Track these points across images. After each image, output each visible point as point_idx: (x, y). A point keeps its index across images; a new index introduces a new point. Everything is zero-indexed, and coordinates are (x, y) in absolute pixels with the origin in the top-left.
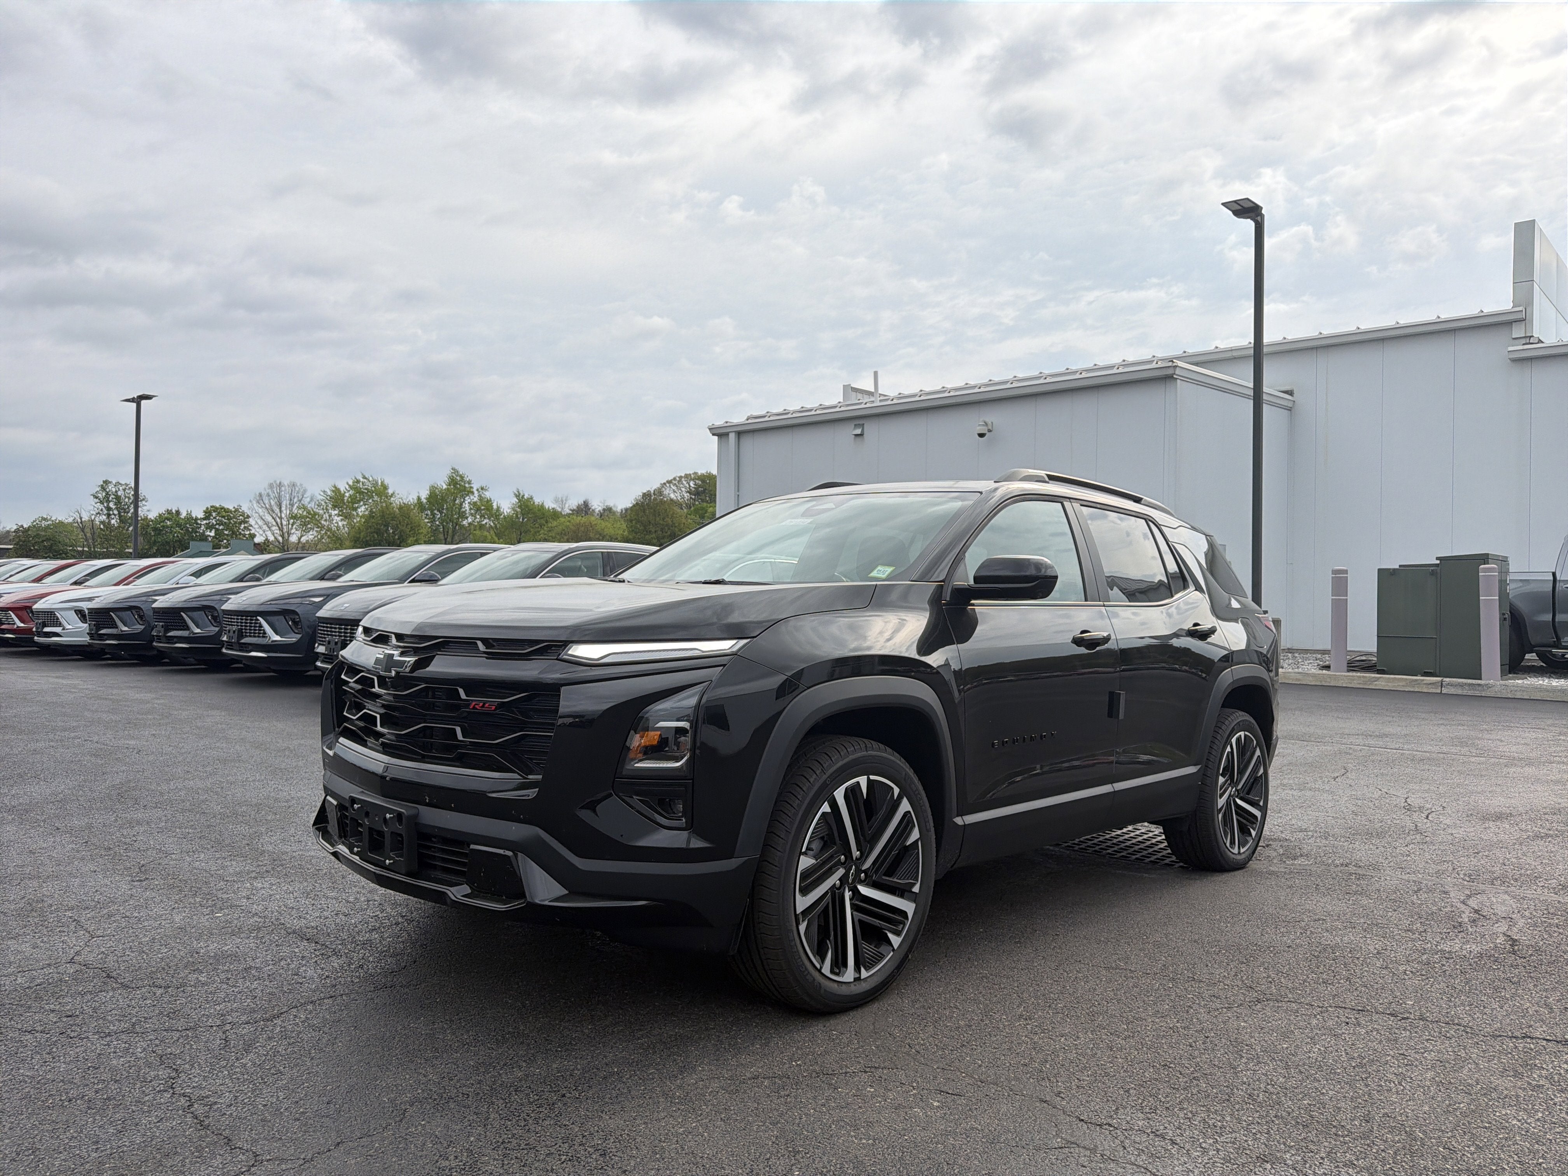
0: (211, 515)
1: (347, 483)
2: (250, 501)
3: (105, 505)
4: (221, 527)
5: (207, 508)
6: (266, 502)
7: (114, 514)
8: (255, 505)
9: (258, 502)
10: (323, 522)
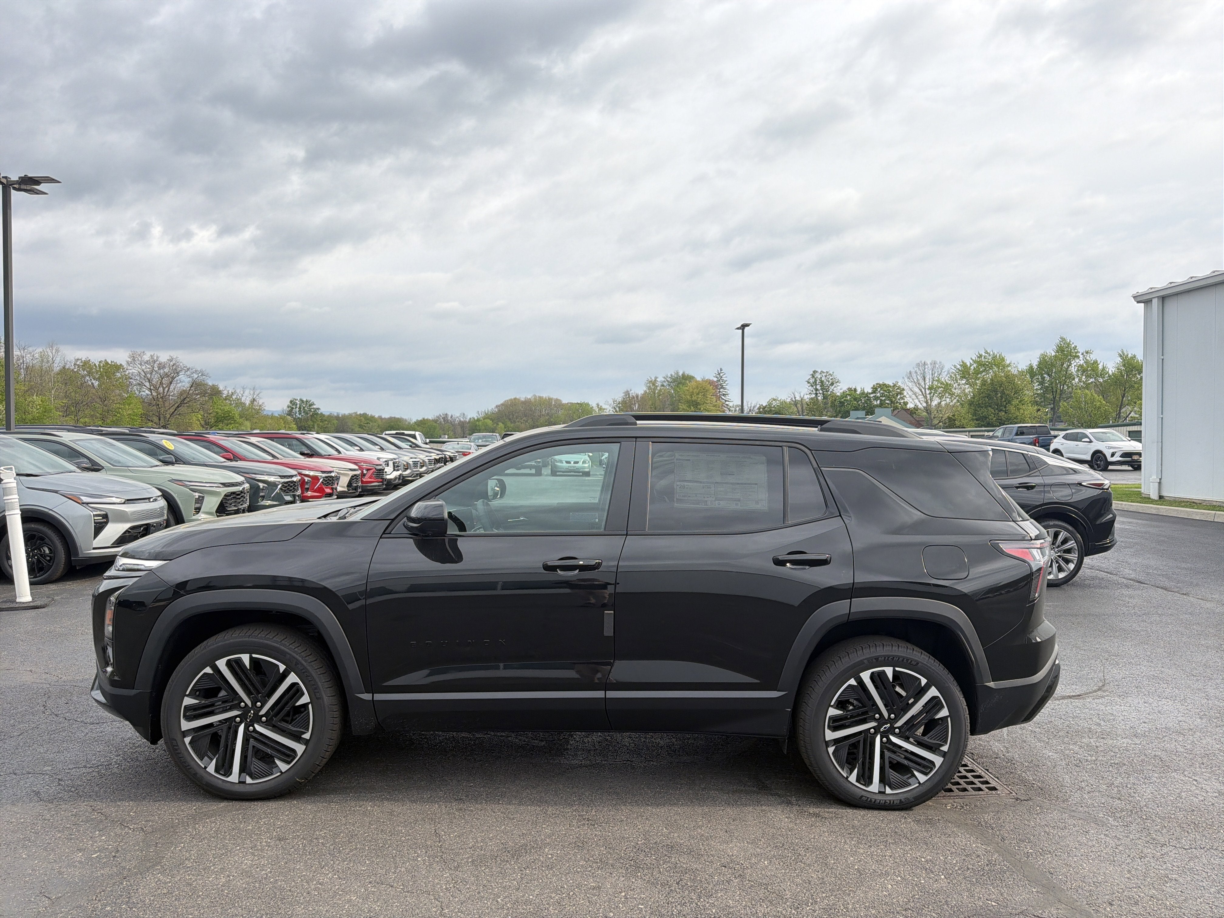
0: (876, 389)
1: (971, 359)
2: (903, 378)
3: (814, 387)
4: (884, 398)
5: (874, 386)
6: (915, 377)
7: (820, 393)
8: (906, 380)
9: (908, 378)
10: (953, 390)
